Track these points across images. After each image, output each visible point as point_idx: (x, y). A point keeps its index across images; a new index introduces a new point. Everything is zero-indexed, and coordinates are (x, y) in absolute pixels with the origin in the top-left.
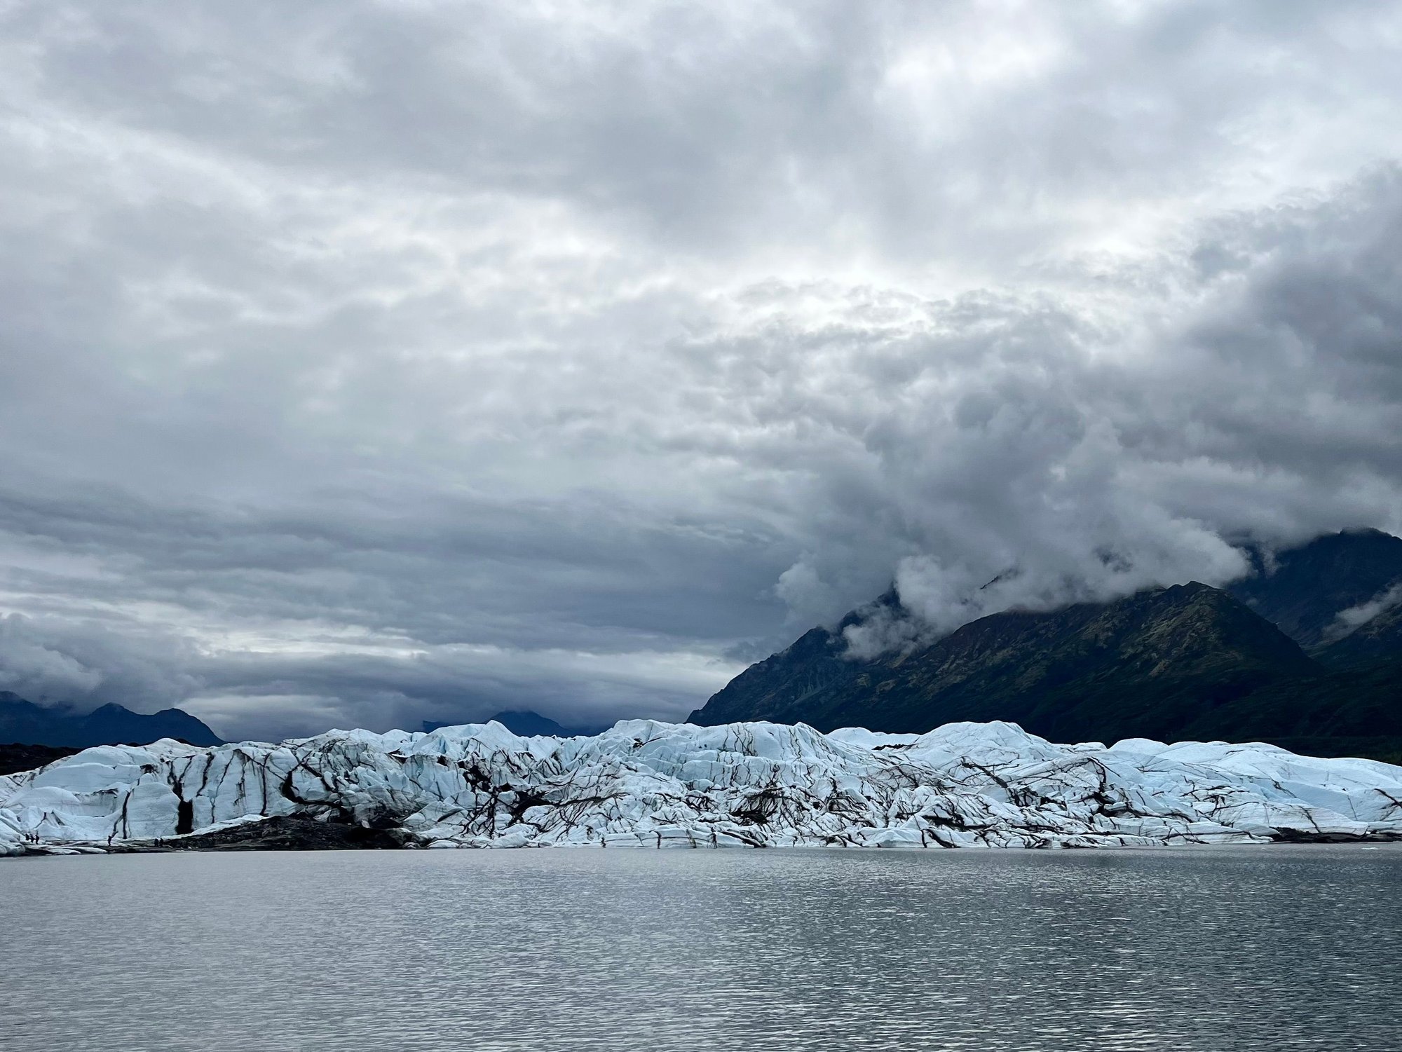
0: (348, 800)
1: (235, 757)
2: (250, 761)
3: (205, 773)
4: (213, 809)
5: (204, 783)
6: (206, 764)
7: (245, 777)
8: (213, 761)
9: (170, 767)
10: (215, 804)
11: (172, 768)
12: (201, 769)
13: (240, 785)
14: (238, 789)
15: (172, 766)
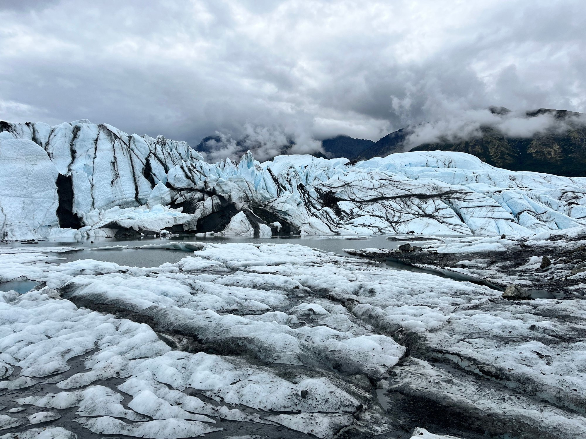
0: (221, 188)
1: (101, 132)
2: (118, 139)
3: (72, 145)
4: (92, 188)
5: (74, 158)
6: (72, 136)
7: (116, 155)
8: (79, 133)
9: (32, 130)
10: (94, 183)
11: (34, 132)
12: (68, 139)
13: (113, 163)
14: (113, 169)
15: (34, 129)
